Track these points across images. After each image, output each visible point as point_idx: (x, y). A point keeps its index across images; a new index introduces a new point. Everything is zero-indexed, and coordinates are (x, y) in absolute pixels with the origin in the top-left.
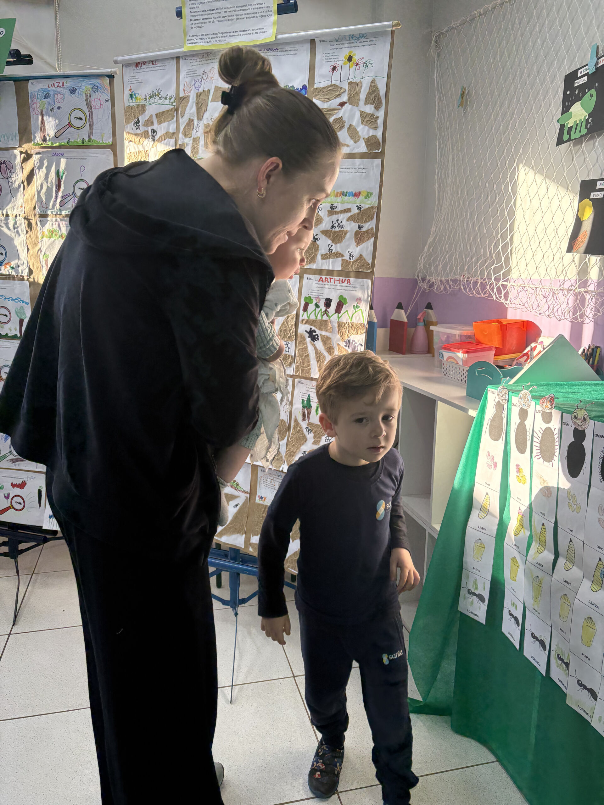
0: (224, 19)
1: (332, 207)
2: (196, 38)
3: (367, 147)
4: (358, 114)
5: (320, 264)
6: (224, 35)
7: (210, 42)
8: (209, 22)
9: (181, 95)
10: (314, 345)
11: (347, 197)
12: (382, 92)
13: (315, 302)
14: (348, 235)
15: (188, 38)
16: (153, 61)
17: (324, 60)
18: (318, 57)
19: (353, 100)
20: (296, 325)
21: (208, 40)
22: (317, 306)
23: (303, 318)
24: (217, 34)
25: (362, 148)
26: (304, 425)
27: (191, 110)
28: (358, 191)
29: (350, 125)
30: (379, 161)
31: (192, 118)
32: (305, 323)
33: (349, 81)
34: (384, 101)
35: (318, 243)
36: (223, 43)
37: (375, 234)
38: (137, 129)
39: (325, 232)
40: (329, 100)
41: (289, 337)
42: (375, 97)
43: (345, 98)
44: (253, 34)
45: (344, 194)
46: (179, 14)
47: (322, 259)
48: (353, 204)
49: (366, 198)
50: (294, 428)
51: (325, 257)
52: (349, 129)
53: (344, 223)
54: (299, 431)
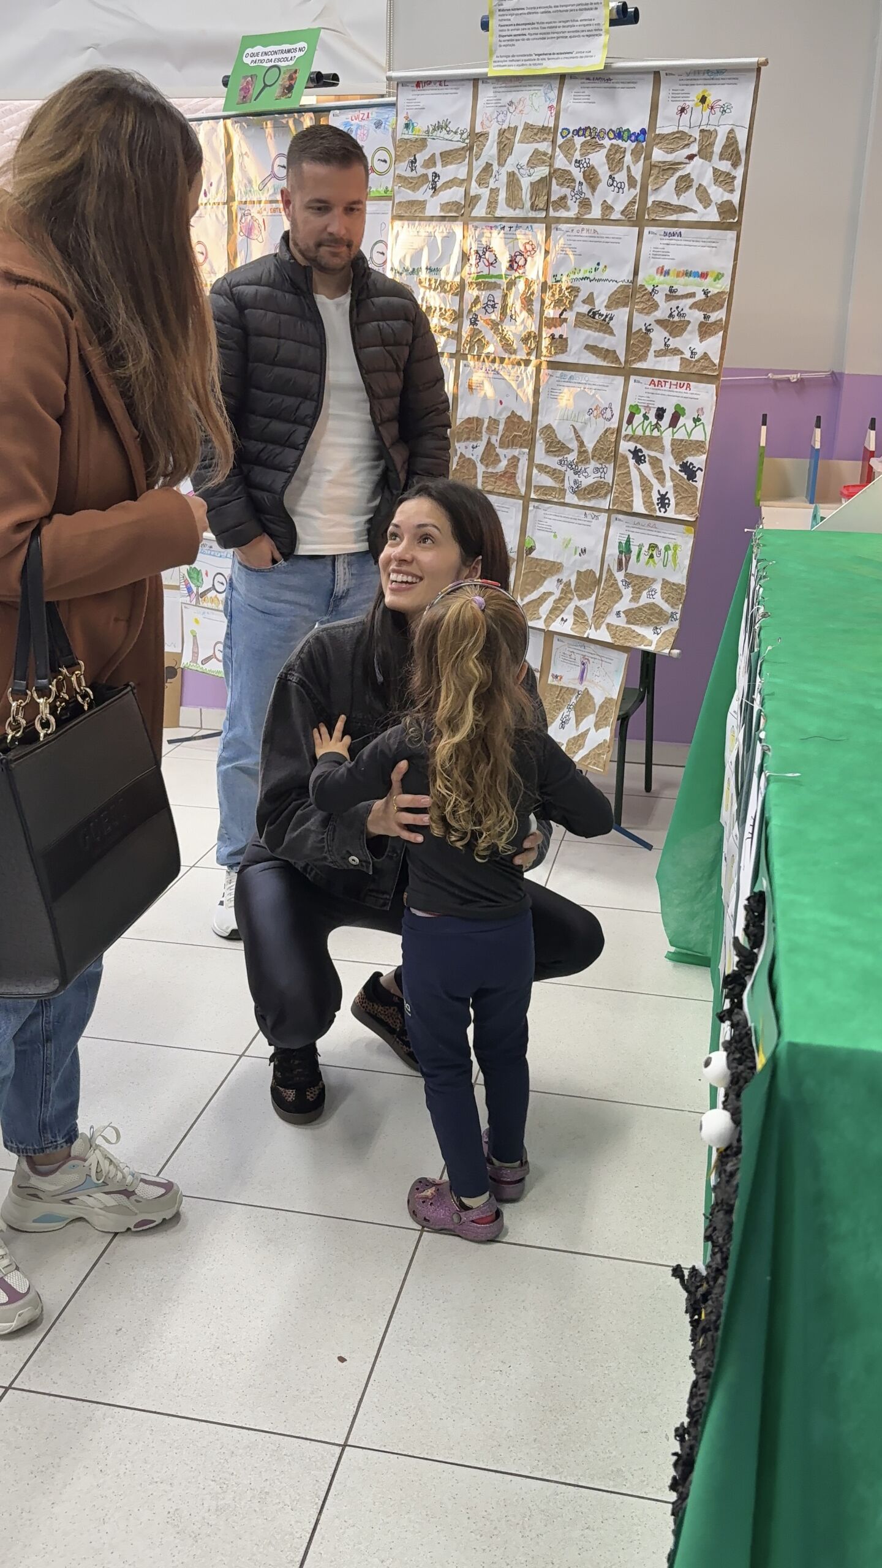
0: (541, 36)
1: (671, 290)
2: (505, 59)
3: (720, 214)
4: (710, 173)
5: (651, 363)
6: (541, 57)
7: (523, 65)
8: (523, 40)
9: (478, 129)
10: (639, 469)
11: (691, 278)
12: (742, 146)
13: (643, 411)
14: (689, 328)
15: (495, 58)
16: (442, 82)
17: (670, 99)
18: (663, 94)
19: (705, 152)
20: (617, 443)
21: (520, 63)
22: (646, 417)
23: (627, 433)
24: (531, 55)
25: (713, 215)
26: (620, 576)
27: (490, 150)
28: (705, 271)
29: (700, 185)
30: (732, 234)
31: (490, 162)
32: (629, 440)
33: (701, 128)
34: (743, 157)
35: (651, 335)
36: (539, 67)
37: (723, 326)
38: (412, 170)
39: (659, 322)
40: (673, 151)
41: (606, 459)
42: (733, 150)
43: (694, 149)
44: (577, 57)
45: (687, 274)
46: (485, 26)
47: (655, 356)
48: (697, 288)
49: (715, 280)
50: (606, 580)
51: (659, 354)
52: (697, 189)
53: (686, 311)
54: (613, 584)
